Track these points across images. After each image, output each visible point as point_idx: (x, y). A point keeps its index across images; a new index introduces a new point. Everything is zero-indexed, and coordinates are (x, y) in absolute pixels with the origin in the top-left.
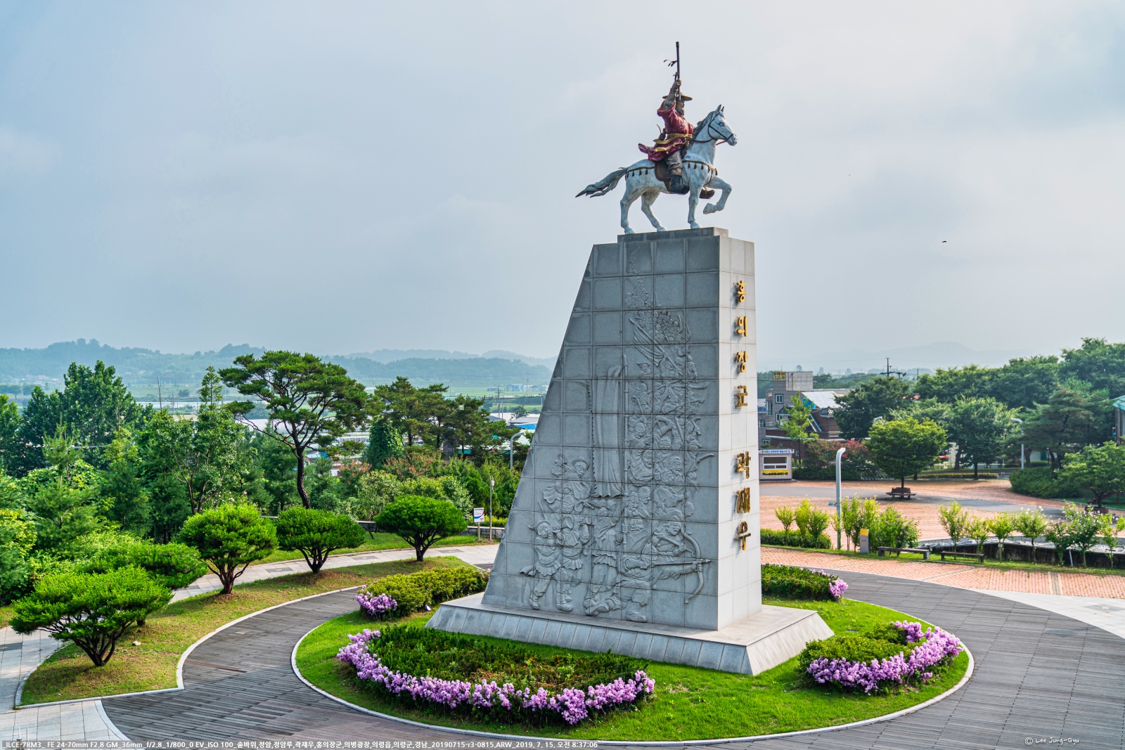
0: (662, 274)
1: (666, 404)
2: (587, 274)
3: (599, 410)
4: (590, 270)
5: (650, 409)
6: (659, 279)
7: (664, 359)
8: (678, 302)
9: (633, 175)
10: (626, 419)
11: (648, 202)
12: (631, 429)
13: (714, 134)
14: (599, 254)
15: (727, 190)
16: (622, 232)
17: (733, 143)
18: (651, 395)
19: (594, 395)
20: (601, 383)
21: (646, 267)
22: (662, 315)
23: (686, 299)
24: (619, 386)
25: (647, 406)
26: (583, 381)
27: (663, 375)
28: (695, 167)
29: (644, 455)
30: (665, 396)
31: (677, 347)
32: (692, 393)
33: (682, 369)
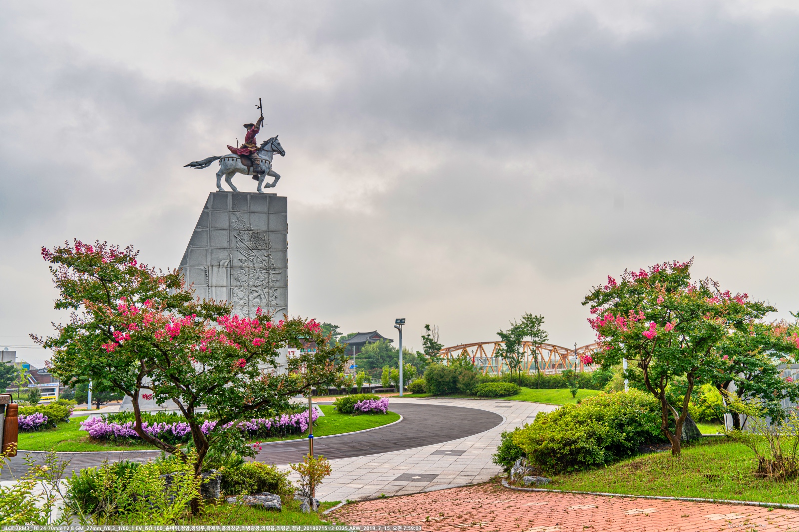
0: (254, 212)
1: (257, 281)
2: (206, 207)
3: (214, 284)
4: (208, 205)
5: (247, 284)
6: (252, 215)
7: (256, 257)
8: (264, 228)
10: (232, 290)
11: (230, 177)
12: (235, 295)
13: (275, 148)
14: (214, 198)
15: (277, 177)
17: (283, 155)
18: (247, 276)
19: (210, 276)
20: (215, 269)
21: (245, 208)
23: (268, 227)
24: (227, 271)
25: (245, 282)
26: (203, 268)
27: (255, 266)
28: (266, 162)
30: (256, 277)
31: (263, 251)
32: (273, 276)
33: (267, 263)
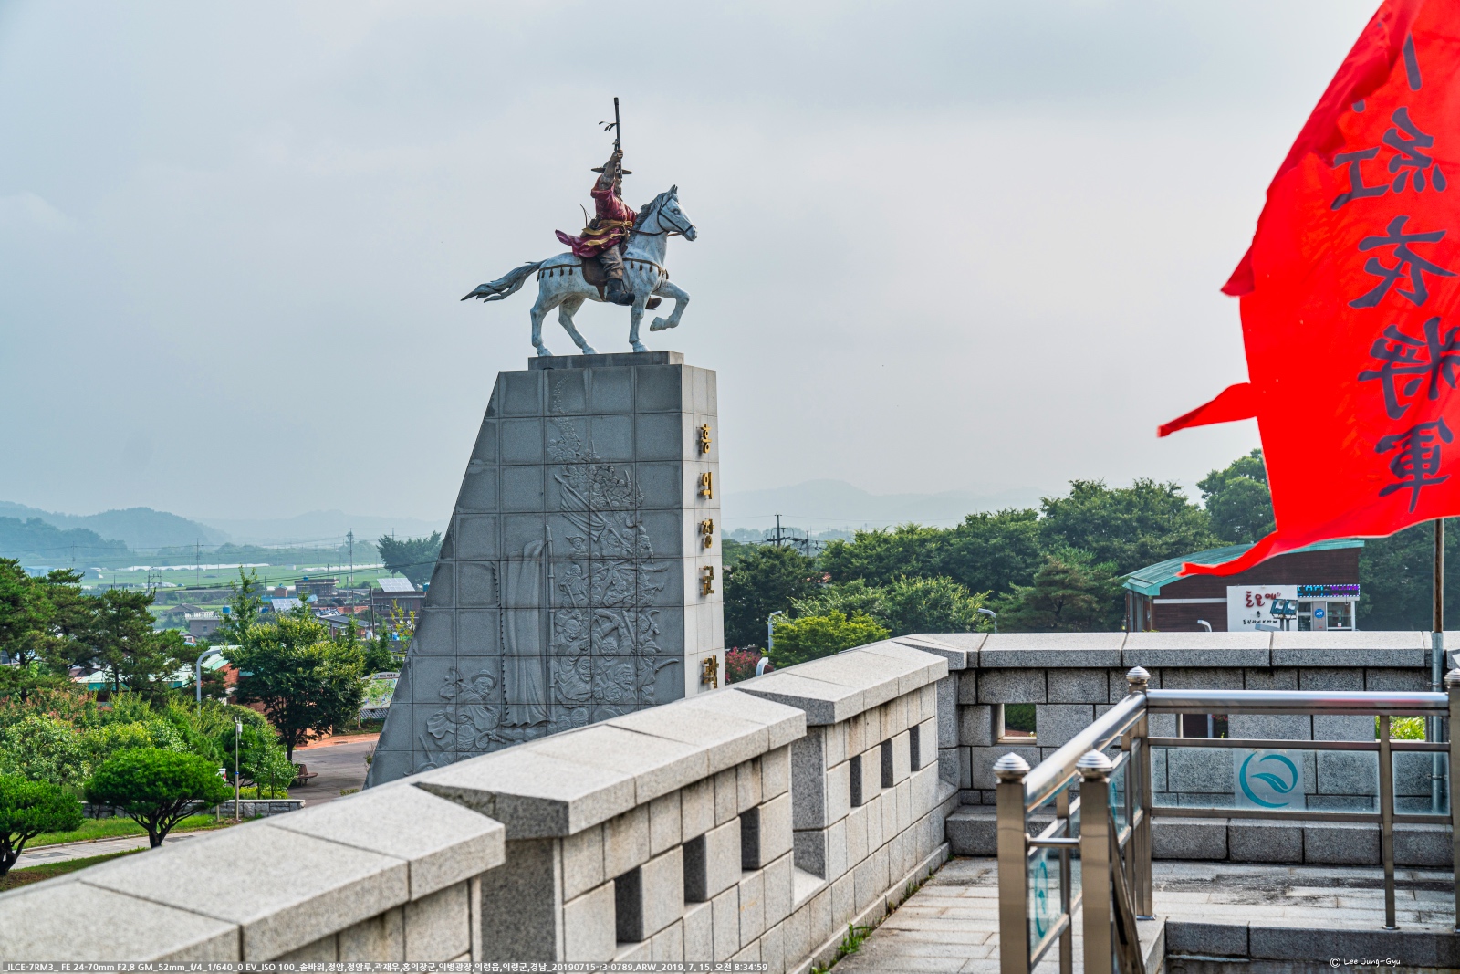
0: (600, 414)
1: (610, 593)
2: (490, 412)
3: (512, 603)
4: (495, 406)
5: (586, 600)
6: (596, 421)
7: (605, 532)
8: (625, 453)
9: (552, 275)
10: (552, 616)
11: (568, 312)
12: (560, 629)
13: (666, 224)
14: (508, 385)
15: (682, 301)
16: (534, 353)
17: (691, 238)
18: (587, 581)
19: (503, 582)
20: (514, 566)
21: (578, 404)
22: (603, 472)
23: (635, 449)
24: (541, 570)
25: (582, 596)
26: (487, 564)
27: (605, 553)
28: (641, 268)
29: (579, 664)
30: (608, 581)
31: (623, 514)
32: (647, 577)
33: (632, 545)
